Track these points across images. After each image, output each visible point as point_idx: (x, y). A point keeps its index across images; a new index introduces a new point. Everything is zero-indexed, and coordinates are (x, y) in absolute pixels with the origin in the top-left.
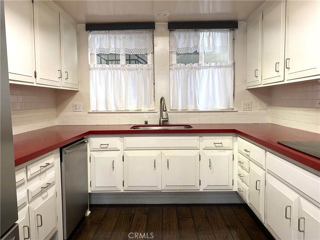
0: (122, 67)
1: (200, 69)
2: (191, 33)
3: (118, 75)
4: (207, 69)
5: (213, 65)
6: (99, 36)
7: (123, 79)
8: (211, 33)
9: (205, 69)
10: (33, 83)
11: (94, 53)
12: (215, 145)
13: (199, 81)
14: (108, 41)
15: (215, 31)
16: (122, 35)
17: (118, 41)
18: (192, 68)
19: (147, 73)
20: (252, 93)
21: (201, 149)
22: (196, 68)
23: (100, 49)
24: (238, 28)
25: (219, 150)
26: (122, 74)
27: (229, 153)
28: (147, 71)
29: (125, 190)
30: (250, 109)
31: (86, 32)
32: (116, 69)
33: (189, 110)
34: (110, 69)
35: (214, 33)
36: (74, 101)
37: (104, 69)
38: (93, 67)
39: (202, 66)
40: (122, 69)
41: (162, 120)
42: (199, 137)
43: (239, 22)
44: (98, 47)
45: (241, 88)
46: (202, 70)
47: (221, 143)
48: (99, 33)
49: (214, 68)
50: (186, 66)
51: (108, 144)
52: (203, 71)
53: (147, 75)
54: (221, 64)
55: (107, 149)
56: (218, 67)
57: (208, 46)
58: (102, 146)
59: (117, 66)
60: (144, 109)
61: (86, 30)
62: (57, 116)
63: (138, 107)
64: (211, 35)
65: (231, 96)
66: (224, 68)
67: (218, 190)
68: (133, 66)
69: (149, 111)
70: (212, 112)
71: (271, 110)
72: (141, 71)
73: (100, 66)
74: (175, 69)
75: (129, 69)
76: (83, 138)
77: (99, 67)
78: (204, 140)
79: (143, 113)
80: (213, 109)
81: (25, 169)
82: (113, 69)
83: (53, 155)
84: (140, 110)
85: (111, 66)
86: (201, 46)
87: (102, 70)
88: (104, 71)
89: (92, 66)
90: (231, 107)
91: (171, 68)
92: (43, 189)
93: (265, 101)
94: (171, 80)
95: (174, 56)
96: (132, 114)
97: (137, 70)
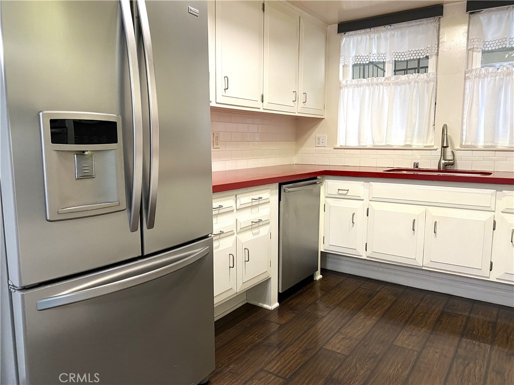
0: (387, 81)
2: (513, 13)
3: (379, 94)
6: (356, 38)
7: (386, 99)
10: (259, 108)
11: (348, 64)
14: (368, 44)
16: (389, 33)
17: (383, 42)
18: (509, 74)
19: (426, 87)
21: (498, 212)
23: (356, 57)
26: (385, 91)
28: (426, 84)
29: (368, 257)
31: (339, 35)
32: (377, 84)
34: (368, 85)
36: (318, 132)
37: (361, 86)
38: (345, 84)
40: (387, 83)
41: (443, 162)
44: (353, 54)
48: (356, 34)
50: (499, 71)
51: (348, 190)
53: (425, 91)
55: (346, 197)
58: (340, 192)
59: (379, 80)
60: (416, 144)
61: (338, 33)
62: (296, 152)
63: (405, 141)
68: (403, 77)
69: (425, 147)
72: (416, 84)
73: (355, 81)
74: (475, 77)
75: (397, 83)
76: (316, 178)
77: (354, 83)
78: (503, 196)
79: (413, 151)
81: (234, 197)
82: (372, 85)
83: (270, 190)
84: (410, 146)
85: (370, 81)
87: (358, 87)
88: (359, 88)
89: (344, 82)
91: (468, 77)
92: (253, 223)
94: (468, 96)
95: (478, 56)
96: (396, 151)
97: (409, 83)
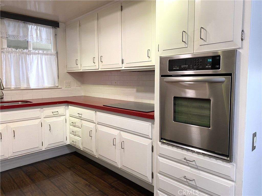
1: (30, 55)
2: (21, 24)
4: (36, 55)
5: (41, 53)
8: (38, 27)
9: (34, 55)
12: (53, 113)
13: (30, 64)
15: (41, 26)
18: (23, 53)
20: (71, 75)
21: (42, 118)
22: (26, 53)
24: (59, 27)
25: (56, 117)
27: (63, 118)
30: (70, 87)
33: (22, 88)
35: (41, 27)
39: (32, 52)
42: (40, 109)
43: (60, 23)
45: (63, 71)
46: (31, 55)
47: (58, 112)
49: (42, 55)
50: (17, 51)
52: (32, 57)
54: (47, 52)
56: (45, 54)
57: (36, 37)
64: (38, 29)
65: (56, 77)
66: (50, 56)
67: (56, 146)
70: (42, 89)
71: (83, 87)
74: (7, 52)
78: (44, 111)
80: (42, 87)
86: (31, 36)
90: (56, 85)
93: (79, 81)
95: (5, 41)
